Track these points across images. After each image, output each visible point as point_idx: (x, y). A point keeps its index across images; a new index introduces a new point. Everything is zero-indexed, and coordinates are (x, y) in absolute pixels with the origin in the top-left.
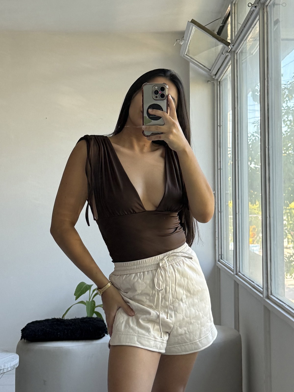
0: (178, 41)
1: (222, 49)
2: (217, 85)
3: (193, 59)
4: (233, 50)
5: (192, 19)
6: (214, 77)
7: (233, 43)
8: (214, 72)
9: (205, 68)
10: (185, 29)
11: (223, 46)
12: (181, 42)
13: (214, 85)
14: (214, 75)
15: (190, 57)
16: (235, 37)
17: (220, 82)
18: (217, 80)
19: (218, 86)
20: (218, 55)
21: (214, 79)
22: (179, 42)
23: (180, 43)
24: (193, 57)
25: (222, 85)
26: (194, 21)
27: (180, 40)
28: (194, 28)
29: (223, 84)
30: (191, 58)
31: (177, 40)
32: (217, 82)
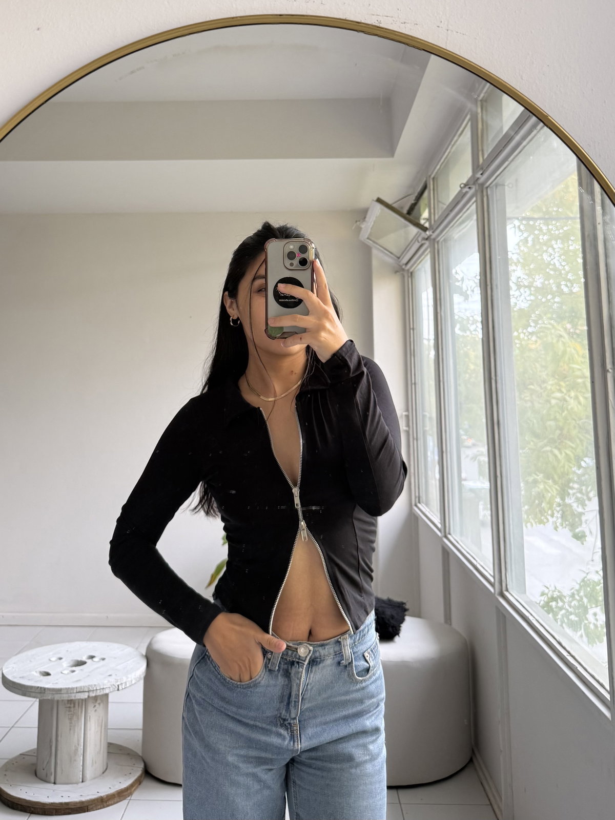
1: (416, 234)
3: (377, 243)
4: (433, 237)
5: (378, 198)
6: (404, 267)
7: (433, 228)
8: (405, 260)
9: (392, 256)
11: (418, 232)
12: (361, 224)
13: (404, 277)
14: (404, 264)
15: (372, 241)
16: (435, 221)
17: (411, 273)
18: (408, 270)
19: (410, 279)
20: (411, 241)
21: (404, 269)
22: (359, 224)
23: (360, 226)
25: (415, 276)
26: (381, 199)
27: (360, 221)
28: (379, 207)
29: (417, 274)
30: (374, 242)
31: (356, 222)
32: (409, 273)
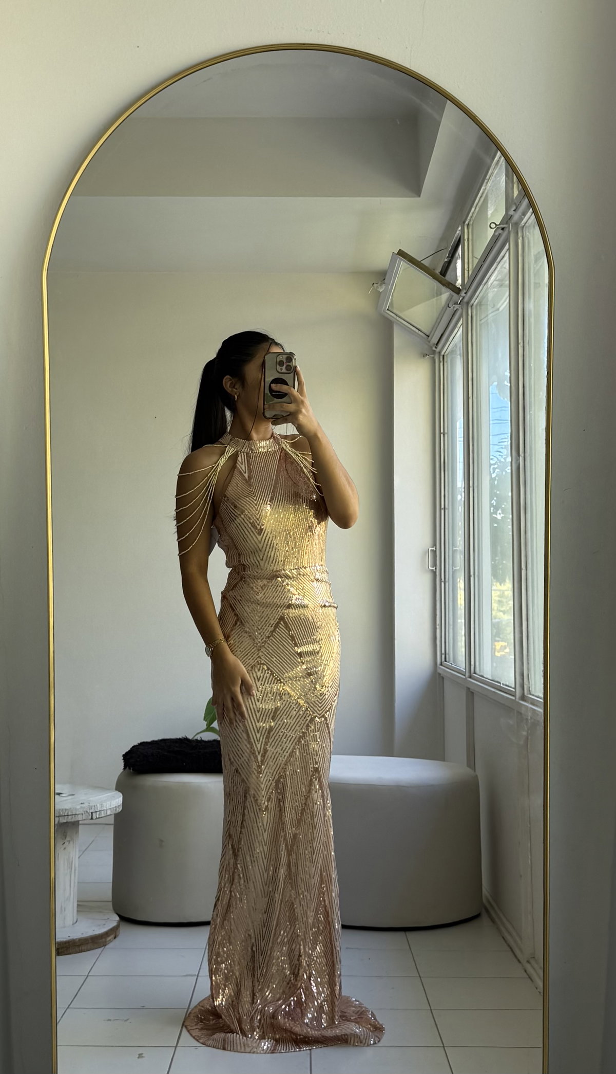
0: (375, 285)
1: (447, 299)
2: (440, 362)
3: (399, 317)
4: (466, 300)
5: (400, 250)
6: (434, 348)
7: (466, 288)
8: (435, 340)
9: (420, 333)
10: (388, 265)
11: (450, 294)
12: (379, 287)
13: (434, 361)
14: (434, 344)
15: (394, 314)
16: (468, 277)
18: (440, 353)
19: (441, 364)
20: (442, 310)
21: (435, 351)
22: (377, 287)
23: (378, 290)
24: (400, 315)
25: (447, 362)
26: (403, 252)
27: (378, 284)
28: (403, 264)
29: (448, 359)
30: (396, 315)
31: (373, 284)
32: (440, 355)
